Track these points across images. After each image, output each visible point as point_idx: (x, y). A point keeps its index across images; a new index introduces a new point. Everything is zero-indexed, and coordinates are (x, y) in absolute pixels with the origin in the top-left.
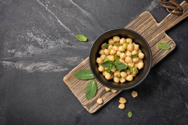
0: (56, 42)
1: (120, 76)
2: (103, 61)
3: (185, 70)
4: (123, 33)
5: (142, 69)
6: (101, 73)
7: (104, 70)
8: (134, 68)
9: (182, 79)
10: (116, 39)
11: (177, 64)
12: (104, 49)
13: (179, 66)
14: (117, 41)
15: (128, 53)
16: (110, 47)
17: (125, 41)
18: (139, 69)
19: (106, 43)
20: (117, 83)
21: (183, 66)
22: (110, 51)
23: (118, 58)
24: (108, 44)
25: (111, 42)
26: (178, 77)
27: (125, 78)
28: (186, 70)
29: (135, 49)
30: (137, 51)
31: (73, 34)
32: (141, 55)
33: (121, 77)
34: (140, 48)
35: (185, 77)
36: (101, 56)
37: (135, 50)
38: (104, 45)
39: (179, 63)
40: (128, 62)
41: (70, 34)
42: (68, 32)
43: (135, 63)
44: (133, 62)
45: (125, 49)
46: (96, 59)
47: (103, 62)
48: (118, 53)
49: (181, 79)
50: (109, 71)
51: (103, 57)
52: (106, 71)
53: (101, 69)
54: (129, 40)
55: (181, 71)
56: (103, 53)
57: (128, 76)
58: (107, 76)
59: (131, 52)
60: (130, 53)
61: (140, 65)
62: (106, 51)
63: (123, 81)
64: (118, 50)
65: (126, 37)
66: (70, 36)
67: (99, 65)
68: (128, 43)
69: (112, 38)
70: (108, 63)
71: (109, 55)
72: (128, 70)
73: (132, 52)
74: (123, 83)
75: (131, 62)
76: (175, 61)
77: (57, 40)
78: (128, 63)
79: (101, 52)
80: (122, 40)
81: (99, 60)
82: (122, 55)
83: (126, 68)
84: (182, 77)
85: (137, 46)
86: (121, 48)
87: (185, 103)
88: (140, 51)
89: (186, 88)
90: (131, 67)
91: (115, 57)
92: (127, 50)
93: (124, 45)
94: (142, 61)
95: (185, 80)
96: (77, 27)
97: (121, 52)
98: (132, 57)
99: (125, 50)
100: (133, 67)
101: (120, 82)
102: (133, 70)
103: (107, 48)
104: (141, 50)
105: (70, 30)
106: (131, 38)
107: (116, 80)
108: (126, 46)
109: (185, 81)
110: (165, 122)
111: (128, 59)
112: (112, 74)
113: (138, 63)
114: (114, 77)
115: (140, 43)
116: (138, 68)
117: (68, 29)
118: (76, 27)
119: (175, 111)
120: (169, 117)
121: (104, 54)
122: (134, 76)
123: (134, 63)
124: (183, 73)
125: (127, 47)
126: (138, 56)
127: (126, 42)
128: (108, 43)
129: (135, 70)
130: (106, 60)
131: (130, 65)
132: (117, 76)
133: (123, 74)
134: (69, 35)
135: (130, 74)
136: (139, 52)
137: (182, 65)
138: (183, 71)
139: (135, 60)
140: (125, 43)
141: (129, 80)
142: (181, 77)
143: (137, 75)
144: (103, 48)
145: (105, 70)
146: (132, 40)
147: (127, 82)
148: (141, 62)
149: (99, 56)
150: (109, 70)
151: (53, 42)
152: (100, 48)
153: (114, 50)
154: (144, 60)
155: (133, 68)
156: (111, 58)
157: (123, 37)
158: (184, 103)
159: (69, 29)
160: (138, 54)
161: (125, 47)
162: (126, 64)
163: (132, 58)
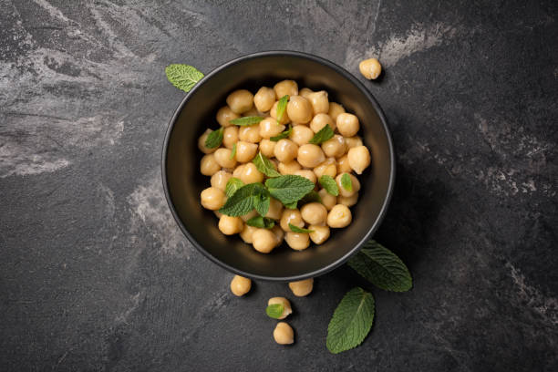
0: (20, 64)
1: (302, 225)
2: (225, 193)
3: (502, 142)
4: (256, 72)
5: (369, 170)
6: (236, 238)
7: (241, 224)
8: (339, 178)
9: (490, 174)
10: (239, 101)
11: (471, 119)
12: (213, 153)
13: (476, 126)
14: (244, 107)
15: (300, 134)
16: (229, 135)
17: (273, 96)
18: (359, 172)
19: (209, 131)
20: (304, 250)
21: (491, 127)
22: (234, 150)
23: (272, 162)
24: (221, 130)
25: (225, 117)
26: (477, 169)
27: (323, 223)
28: (505, 140)
29: (317, 109)
30: (328, 113)
31: (78, 32)
32: (347, 121)
33: (307, 225)
34: (334, 97)
35: (500, 165)
36: (213, 181)
37: (321, 112)
38: (204, 139)
39: (476, 116)
40: (310, 166)
41: (70, 34)
42: (60, 27)
43: (337, 158)
44: (326, 157)
45: (281, 123)
46: (198, 198)
47: (226, 200)
48: (266, 146)
49: (486, 174)
50: (261, 222)
51: (219, 180)
52: (250, 225)
53: (227, 225)
54: (283, 88)
55: (483, 144)
56: (216, 167)
57: (329, 211)
58: (260, 240)
59: (308, 125)
60: (306, 129)
61: (358, 157)
62: (222, 156)
63: (319, 235)
64: (262, 138)
65: (271, 82)
66: (68, 41)
67: (217, 214)
68: (284, 98)
69: (222, 104)
70: (244, 198)
71: (239, 164)
72: (323, 191)
73: (311, 126)
74: (325, 242)
75: (323, 159)
76: (460, 107)
77: (22, 57)
78: (312, 169)
79: (207, 166)
80: (262, 98)
81: (210, 198)
82: (281, 149)
83: (312, 187)
84: (491, 169)
85: (318, 99)
86: (268, 127)
87: (508, 265)
88: (338, 109)
89: (508, 207)
90: (328, 177)
91: (258, 166)
92: (294, 124)
93: (274, 112)
94: (359, 142)
95: (503, 177)
96: (92, 5)
97: (275, 139)
98: (319, 140)
99: (284, 127)
100: (337, 174)
101: (312, 245)
102: (340, 185)
103: (222, 146)
104: (339, 102)
105: (66, 19)
106: (289, 79)
107: (297, 242)
108: (283, 110)
109: (501, 182)
110: (437, 338)
111: (307, 153)
112: (273, 225)
113: (346, 153)
114: (285, 233)
115: (326, 81)
116: (353, 173)
117: (61, 16)
118: (88, 5)
119: (470, 296)
120: (452, 319)
121: (221, 169)
122: (350, 203)
123: (332, 160)
124: (492, 152)
125: (286, 114)
126: (337, 132)
127: (277, 100)
128: (216, 126)
129: (345, 183)
130: (235, 188)
131: (320, 171)
132: (294, 229)
133: (311, 213)
134: (64, 37)
135: (337, 203)
136: (334, 114)
137: (488, 124)
138: (493, 147)
139: (331, 148)
140: (276, 105)
141: (339, 226)
142: (488, 166)
143: (362, 194)
144: (206, 150)
145: (244, 223)
146: (296, 85)
147: (335, 233)
148: (355, 146)
149: (205, 182)
150: (257, 216)
151: (10, 65)
152: (198, 156)
153: (247, 141)
154: (361, 133)
155: (335, 178)
156: (248, 174)
157: (260, 87)
158: (504, 262)
159: (64, 14)
160: (334, 121)
161: (279, 118)
162: (308, 175)
163: (320, 145)
